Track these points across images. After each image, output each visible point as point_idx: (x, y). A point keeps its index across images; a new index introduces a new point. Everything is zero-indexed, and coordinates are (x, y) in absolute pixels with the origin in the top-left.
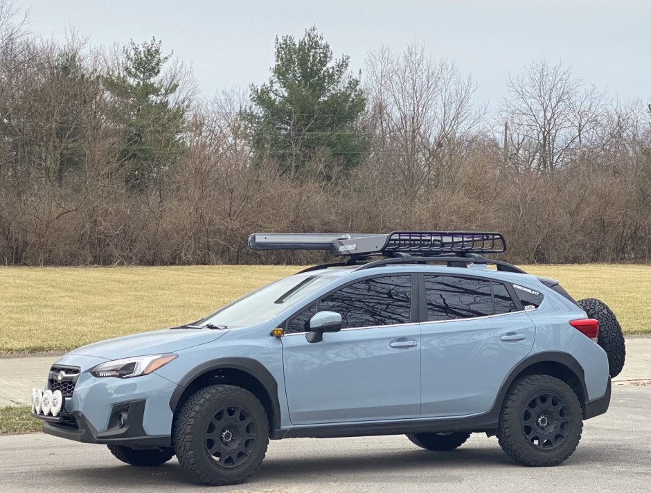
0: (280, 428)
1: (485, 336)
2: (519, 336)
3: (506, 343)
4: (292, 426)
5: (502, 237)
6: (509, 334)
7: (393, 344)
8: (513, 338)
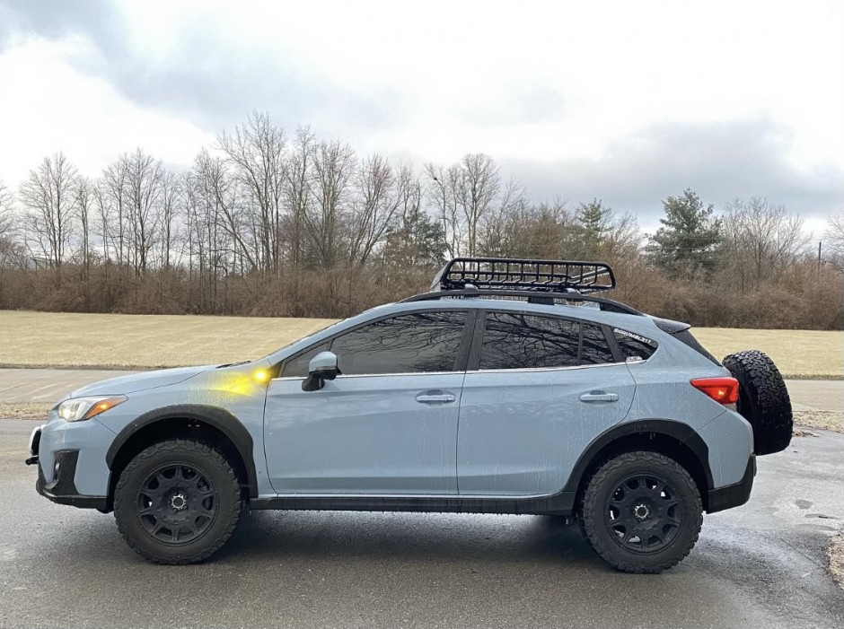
0: (257, 497)
1: (564, 393)
2: (609, 395)
3: (588, 405)
4: (276, 495)
5: (609, 269)
6: (593, 393)
7: (419, 398)
8: (598, 399)
